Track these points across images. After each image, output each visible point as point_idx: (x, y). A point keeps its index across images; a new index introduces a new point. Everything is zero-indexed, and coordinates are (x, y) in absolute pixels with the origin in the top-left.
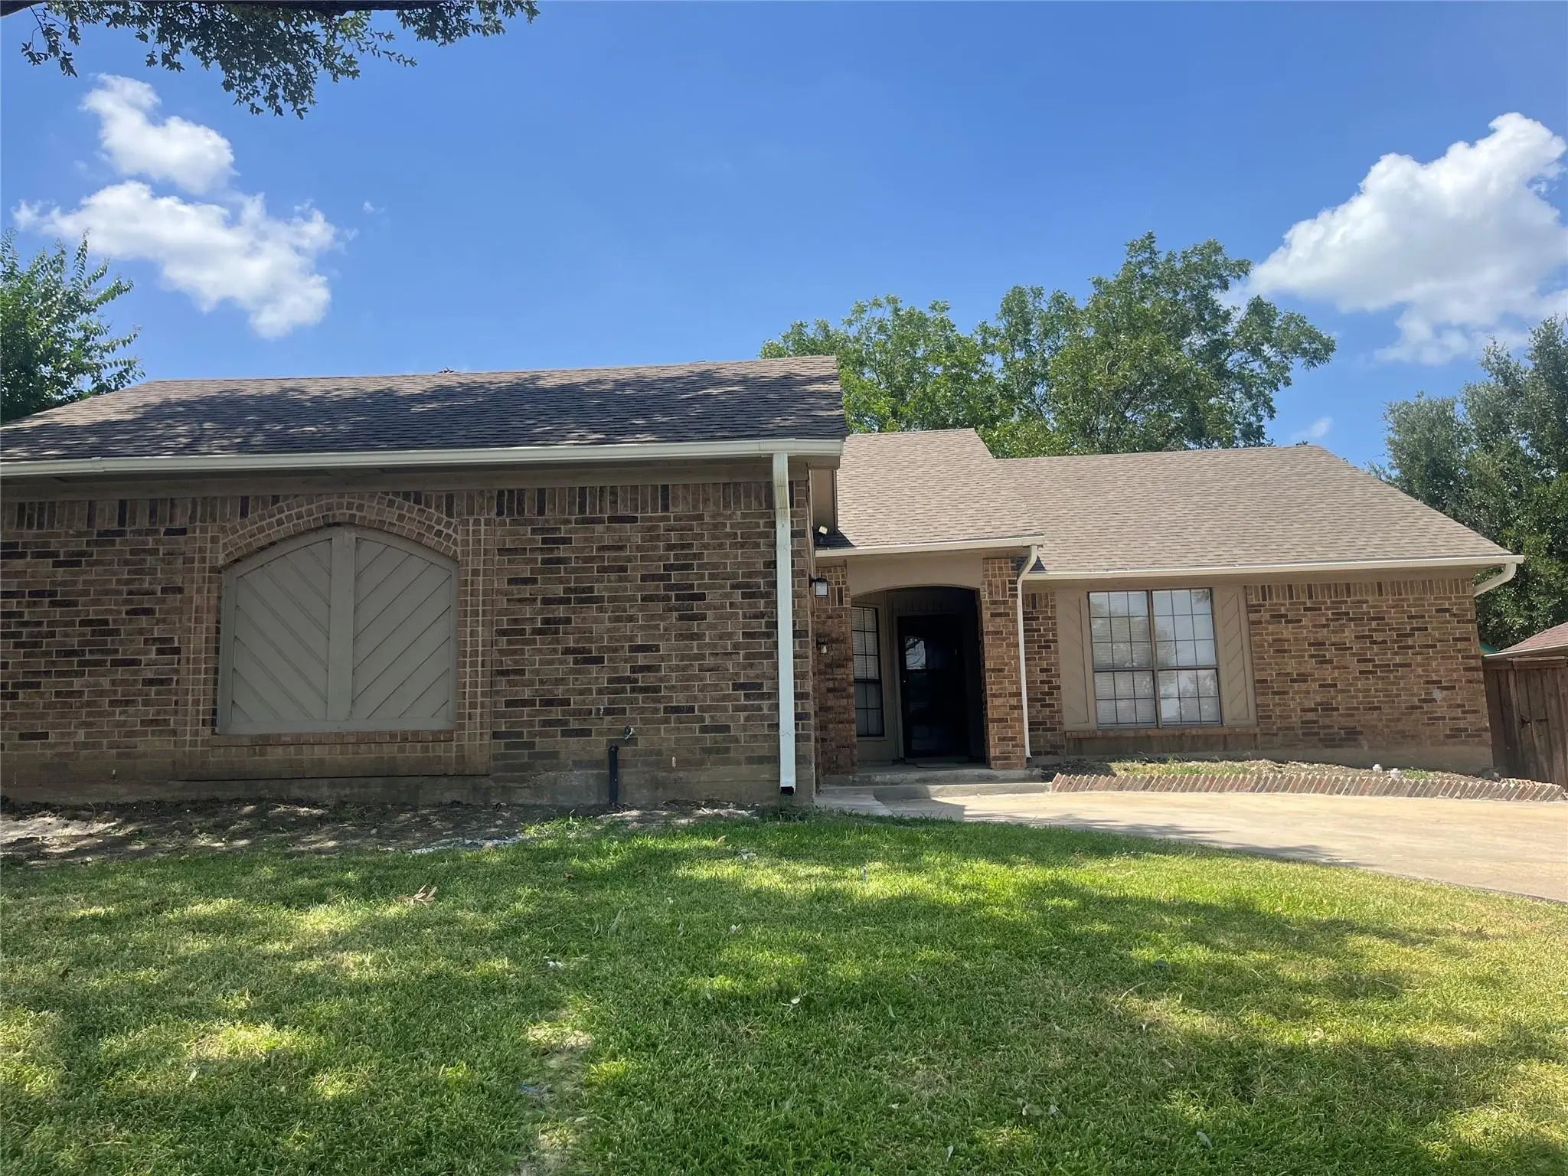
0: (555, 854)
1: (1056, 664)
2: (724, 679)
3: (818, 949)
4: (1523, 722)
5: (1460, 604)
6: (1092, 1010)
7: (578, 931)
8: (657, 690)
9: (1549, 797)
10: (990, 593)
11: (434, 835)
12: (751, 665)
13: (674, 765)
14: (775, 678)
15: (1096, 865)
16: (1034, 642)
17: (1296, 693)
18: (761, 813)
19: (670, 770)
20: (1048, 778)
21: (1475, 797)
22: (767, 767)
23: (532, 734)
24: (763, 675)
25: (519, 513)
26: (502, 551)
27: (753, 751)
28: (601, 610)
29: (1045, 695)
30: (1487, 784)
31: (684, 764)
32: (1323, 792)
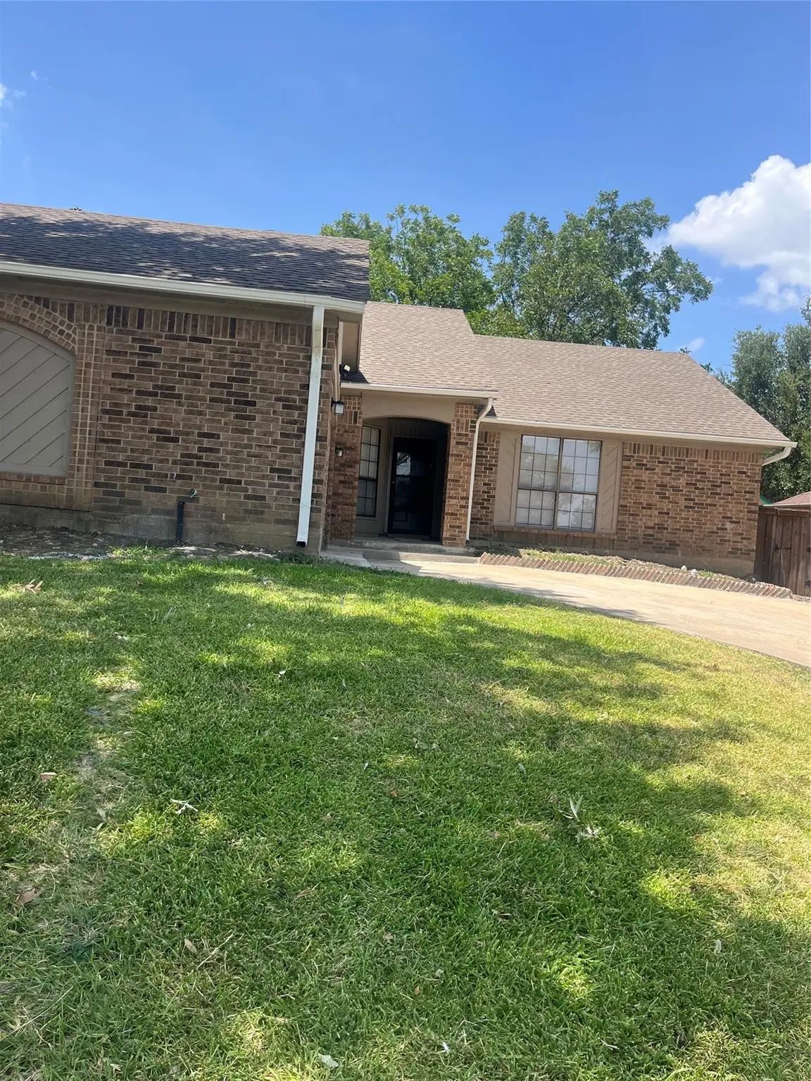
0: (131, 569)
1: (494, 481)
2: (264, 463)
3: (304, 642)
4: (777, 548)
5: (753, 469)
6: (472, 692)
7: (141, 619)
8: (216, 466)
9: (782, 595)
10: (458, 428)
11: (46, 549)
12: (285, 457)
13: (224, 519)
14: (300, 467)
15: (494, 608)
16: (482, 464)
17: (643, 516)
18: (282, 557)
19: (220, 522)
20: (478, 555)
21: (738, 591)
22: (288, 527)
23: (123, 487)
24: (292, 465)
25: (123, 325)
26: (109, 352)
27: (280, 515)
28: (179, 404)
29: (484, 500)
30: (747, 584)
31: (230, 519)
32: (648, 580)
